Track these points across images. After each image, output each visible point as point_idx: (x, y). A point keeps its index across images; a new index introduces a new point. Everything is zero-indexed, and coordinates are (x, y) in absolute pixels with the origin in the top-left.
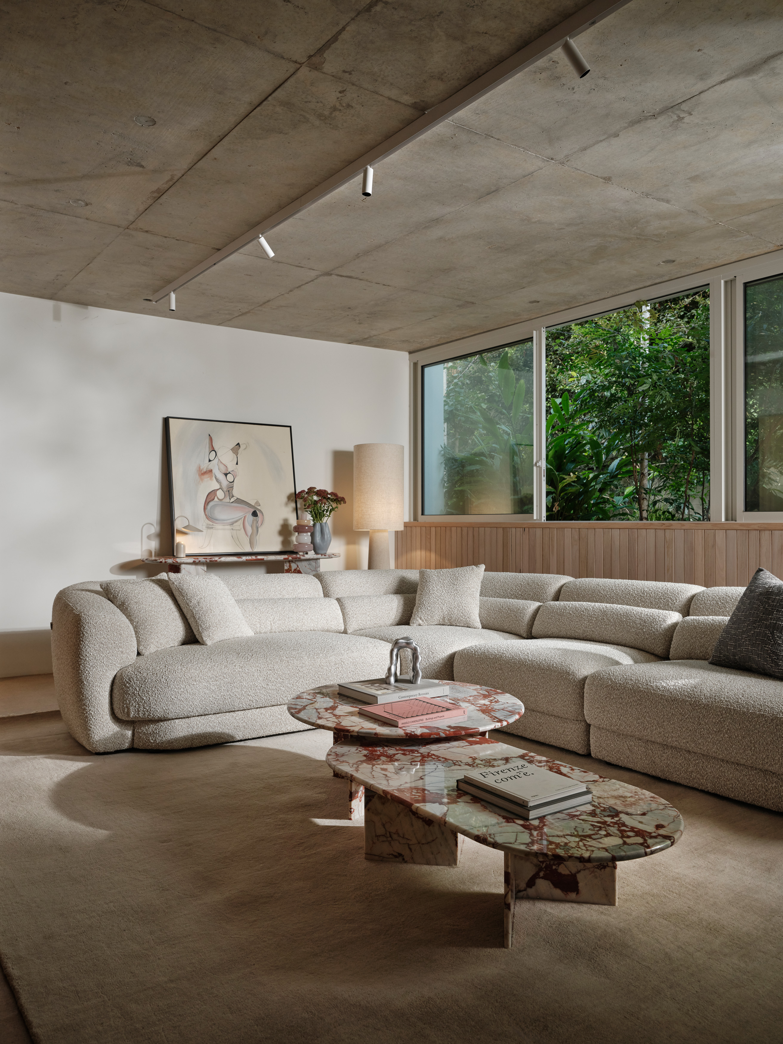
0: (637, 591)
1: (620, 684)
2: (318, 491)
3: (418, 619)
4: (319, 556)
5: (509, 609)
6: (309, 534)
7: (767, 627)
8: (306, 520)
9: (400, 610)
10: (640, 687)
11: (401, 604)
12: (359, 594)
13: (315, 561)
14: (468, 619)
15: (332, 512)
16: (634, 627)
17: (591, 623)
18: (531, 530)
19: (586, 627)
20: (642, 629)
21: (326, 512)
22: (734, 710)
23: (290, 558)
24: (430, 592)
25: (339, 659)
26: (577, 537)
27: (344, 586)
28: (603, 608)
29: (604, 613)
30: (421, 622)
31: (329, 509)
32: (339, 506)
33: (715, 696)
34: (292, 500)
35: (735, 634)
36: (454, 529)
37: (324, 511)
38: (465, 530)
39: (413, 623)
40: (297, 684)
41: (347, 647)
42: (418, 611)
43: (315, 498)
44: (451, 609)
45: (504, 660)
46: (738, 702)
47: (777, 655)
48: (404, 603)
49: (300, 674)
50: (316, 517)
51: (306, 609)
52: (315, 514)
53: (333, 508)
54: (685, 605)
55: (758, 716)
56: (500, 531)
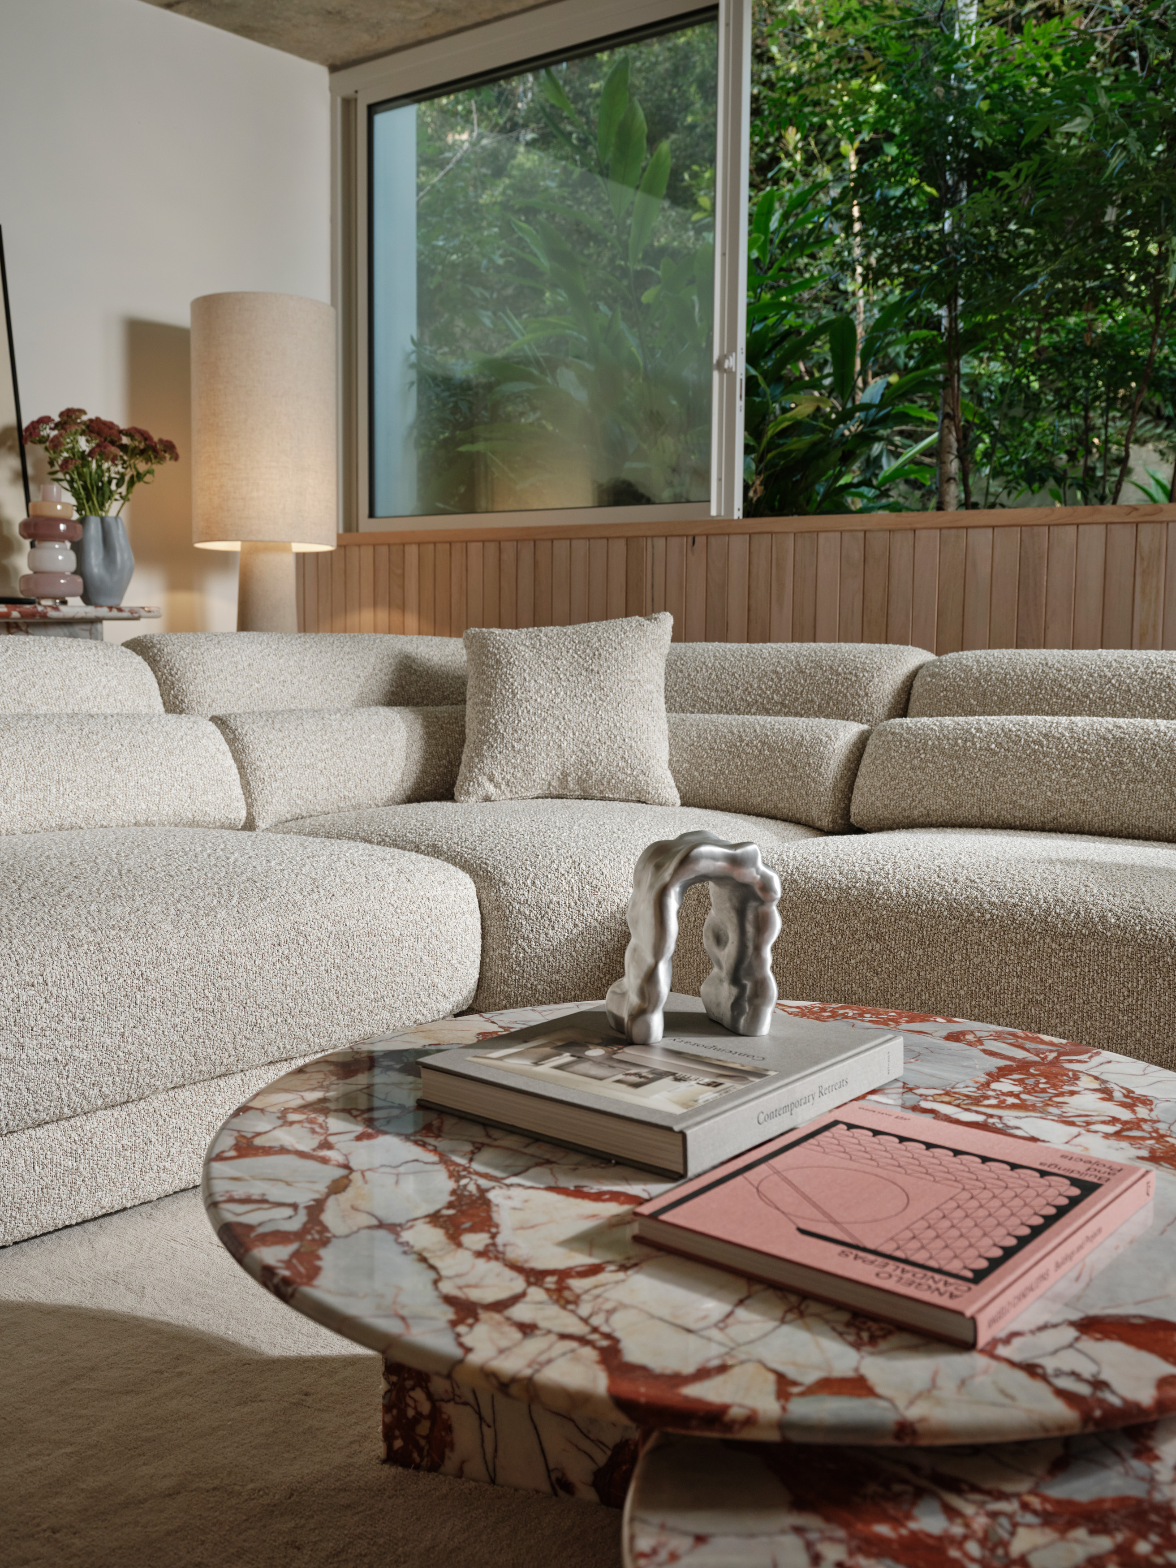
2: (91, 420)
3: (483, 779)
4: (103, 612)
5: (763, 743)
6: (68, 544)
8: (60, 503)
9: (417, 756)
11: (417, 737)
12: (279, 707)
13: (87, 627)
14: (641, 777)
15: (138, 486)
17: (1074, 776)
18: (712, 540)
19: (1058, 791)
21: (118, 485)
23: (15, 614)
24: (514, 694)
25: (288, 926)
26: (856, 555)
27: (230, 678)
30: (491, 788)
31: (127, 478)
32: (156, 467)
34: (10, 449)
36: (474, 548)
37: (110, 482)
38: (509, 549)
39: (468, 793)
40: (139, 1031)
41: (309, 881)
42: (480, 755)
43: (83, 444)
44: (588, 746)
45: (885, 907)
48: (427, 733)
49: (150, 991)
50: (89, 498)
51: (119, 752)
52: (85, 487)
53: (138, 474)
56: (619, 548)
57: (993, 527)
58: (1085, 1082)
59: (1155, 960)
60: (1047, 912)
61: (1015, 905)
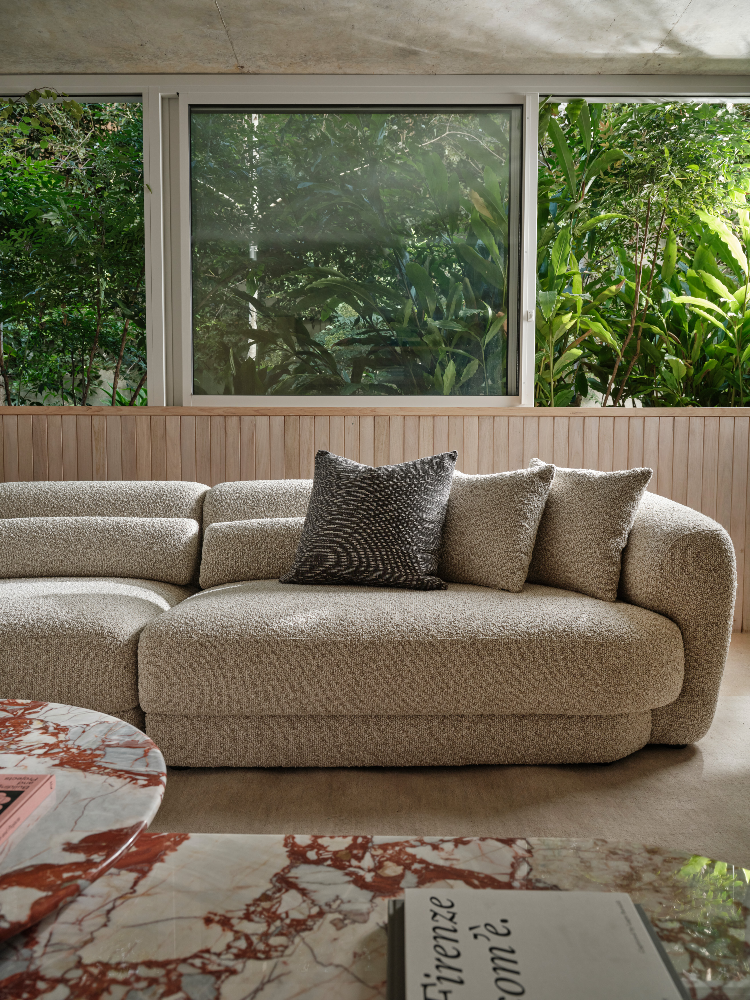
0: (116, 495)
1: (215, 636)
7: (387, 522)
10: (253, 636)
16: (136, 546)
17: (56, 548)
19: (48, 556)
20: (151, 549)
22: (415, 642)
28: (73, 524)
29: (78, 530)
33: (378, 627)
35: (338, 537)
46: (415, 629)
47: (410, 557)
54: (195, 509)
55: (451, 644)
57: (17, 415)
58: (37, 725)
59: (89, 643)
60: (33, 626)
61: (16, 624)
